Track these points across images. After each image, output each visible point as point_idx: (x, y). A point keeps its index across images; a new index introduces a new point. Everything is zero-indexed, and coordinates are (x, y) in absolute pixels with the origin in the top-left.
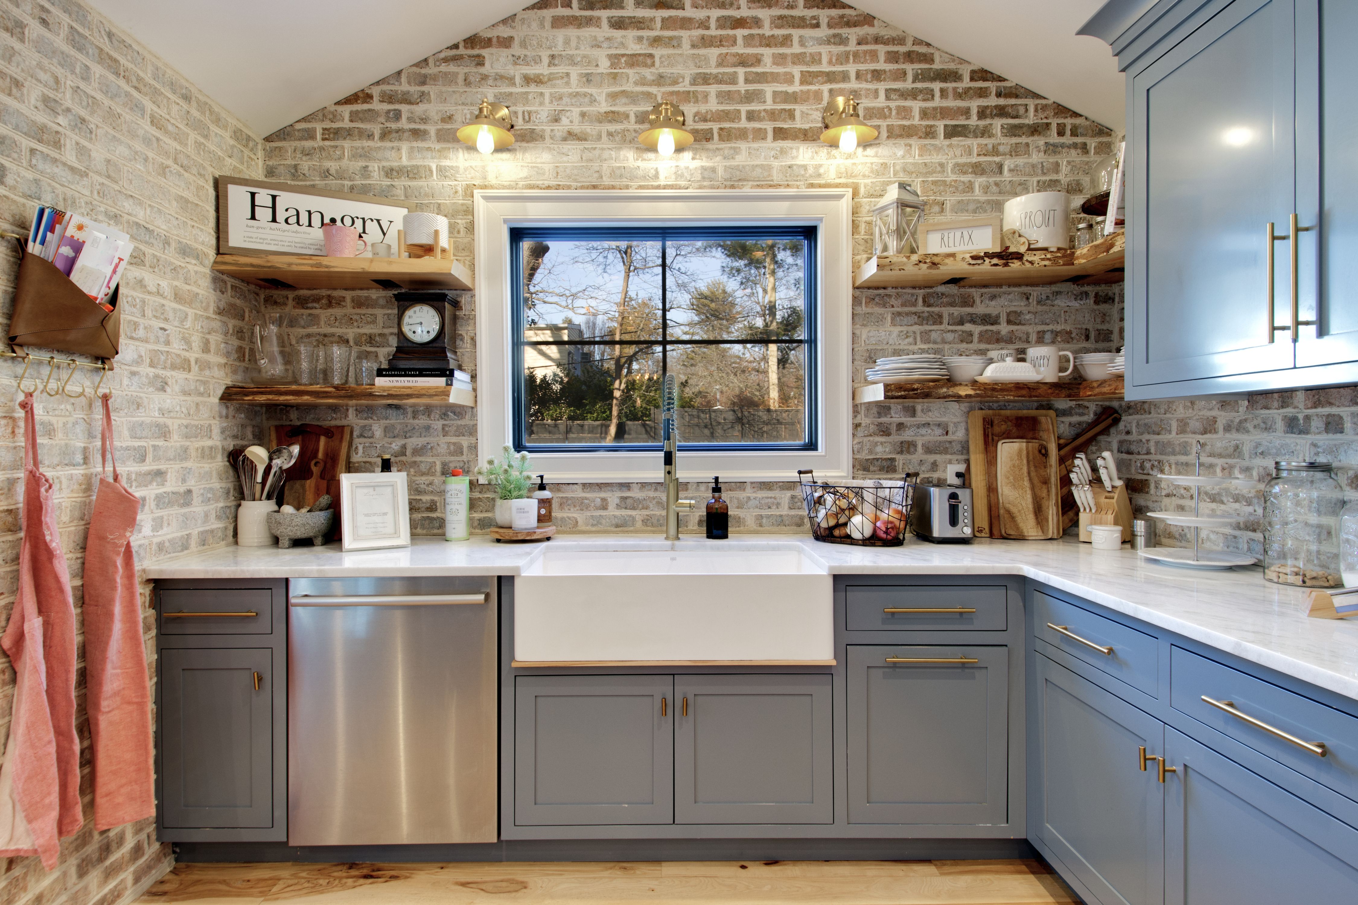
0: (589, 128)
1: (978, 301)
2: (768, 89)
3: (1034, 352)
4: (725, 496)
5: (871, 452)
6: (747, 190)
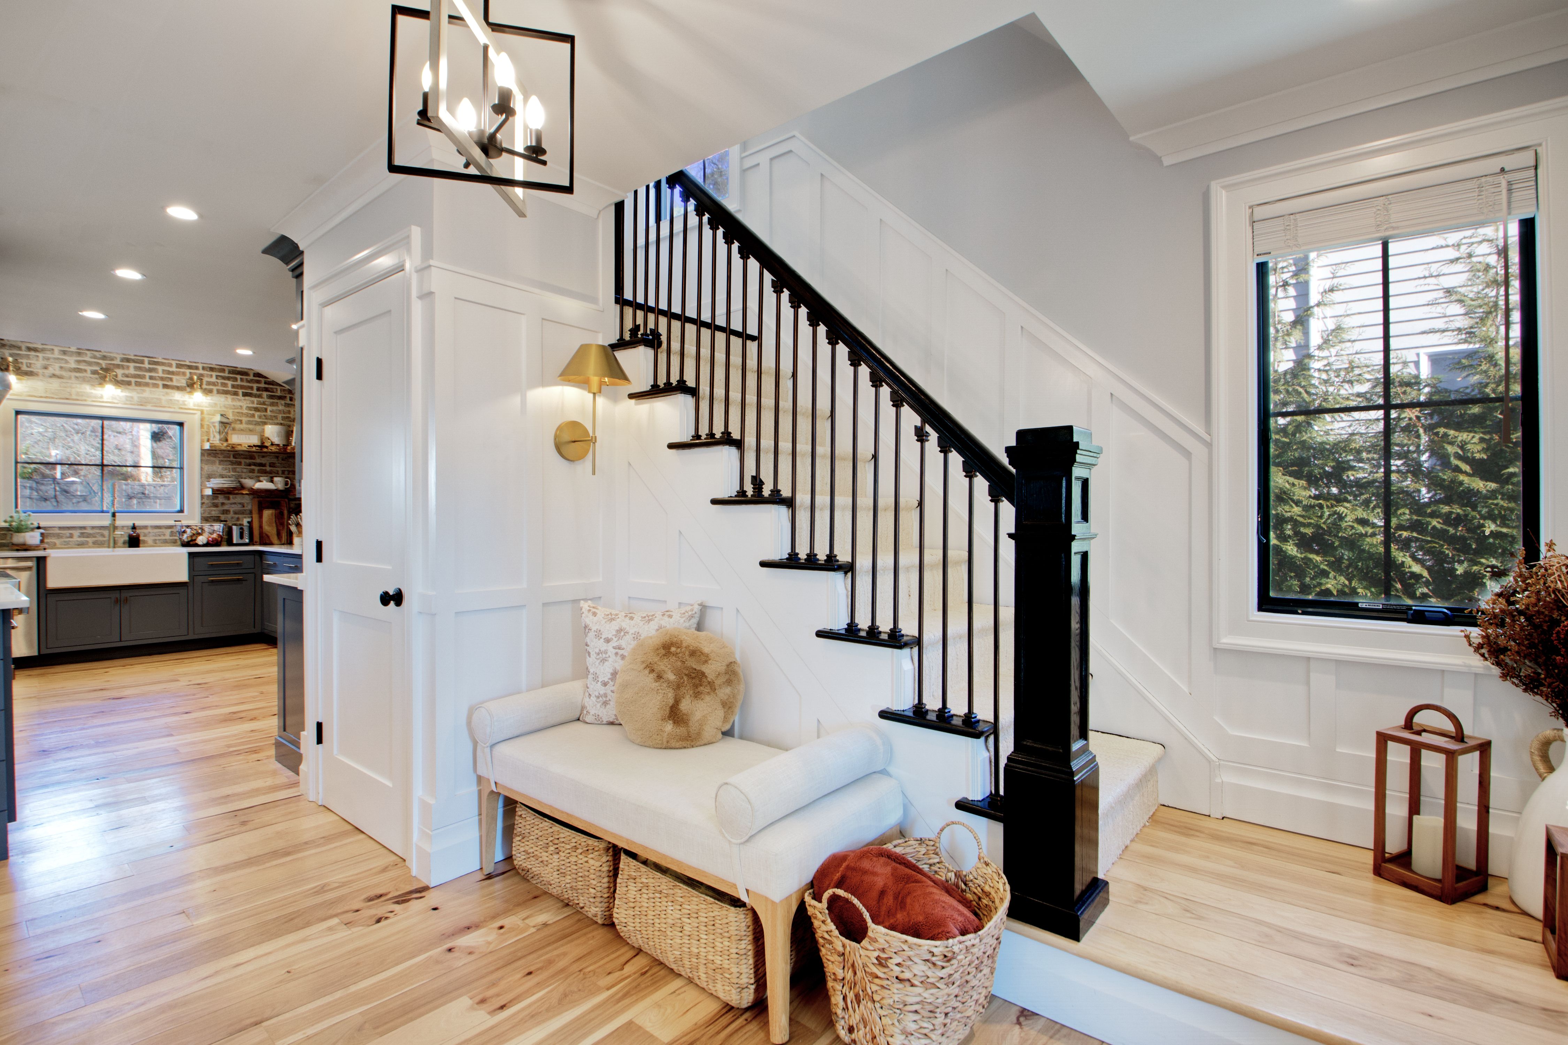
0: (64, 373)
1: (257, 457)
2: (160, 368)
3: (276, 479)
4: (138, 531)
5: (209, 513)
6: (149, 407)
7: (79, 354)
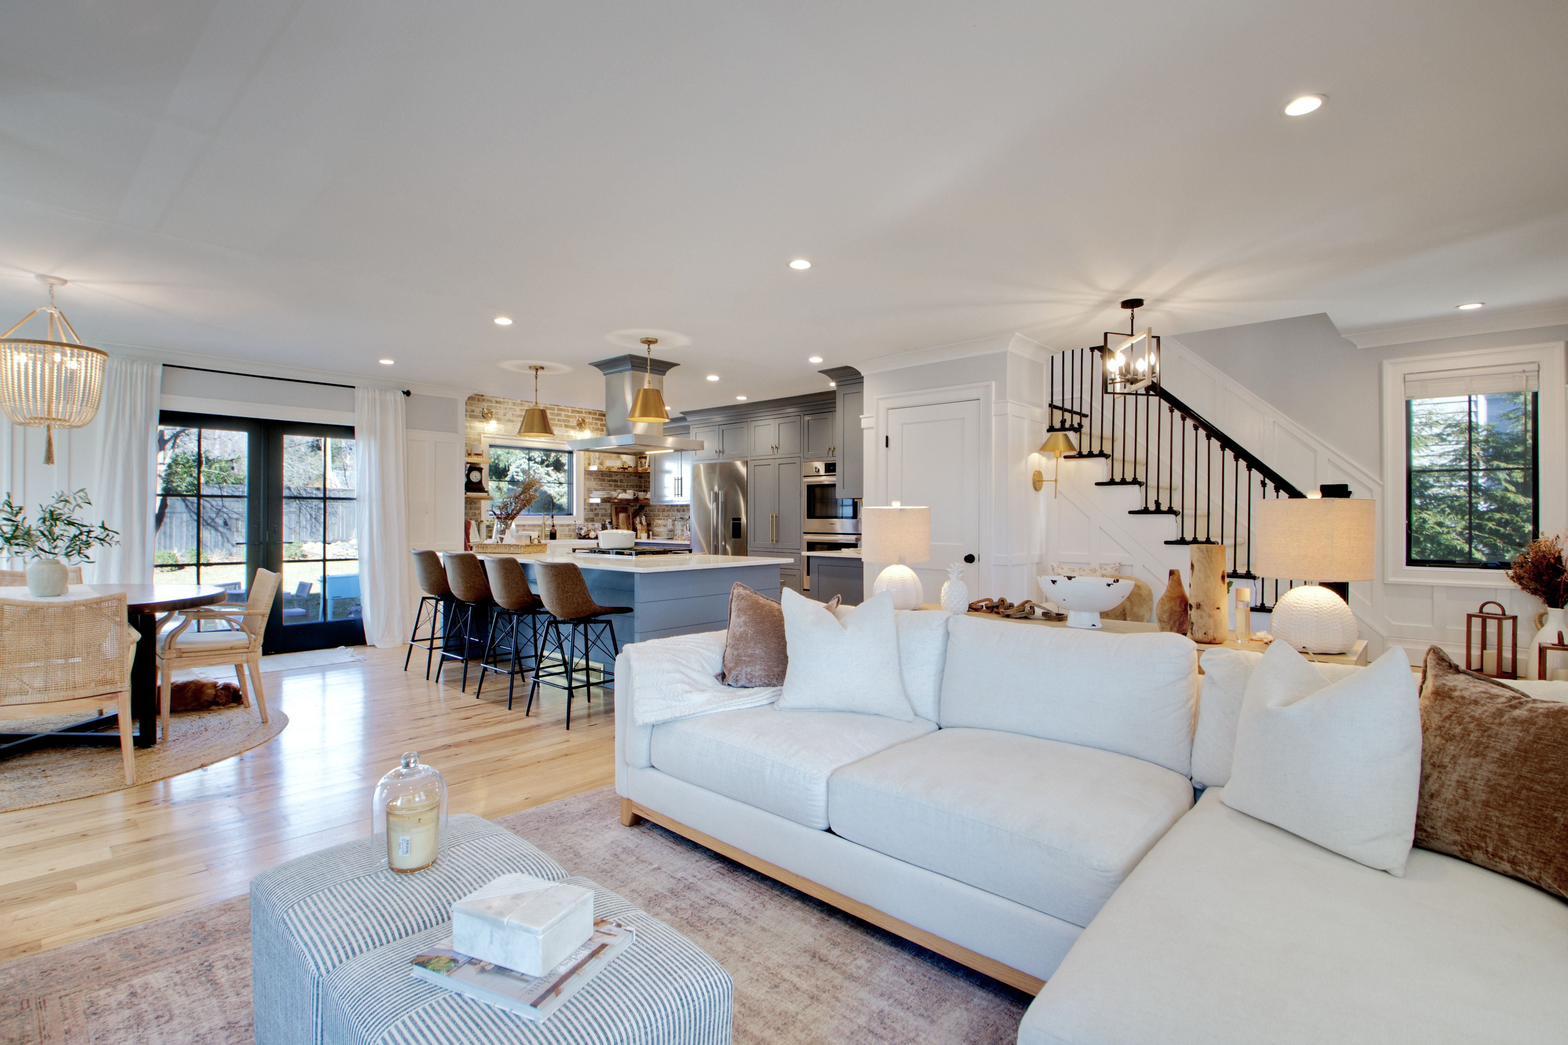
0: (514, 419)
2: (563, 413)
3: (628, 491)
4: (556, 528)
5: (588, 516)
6: (557, 441)
7: (522, 404)
